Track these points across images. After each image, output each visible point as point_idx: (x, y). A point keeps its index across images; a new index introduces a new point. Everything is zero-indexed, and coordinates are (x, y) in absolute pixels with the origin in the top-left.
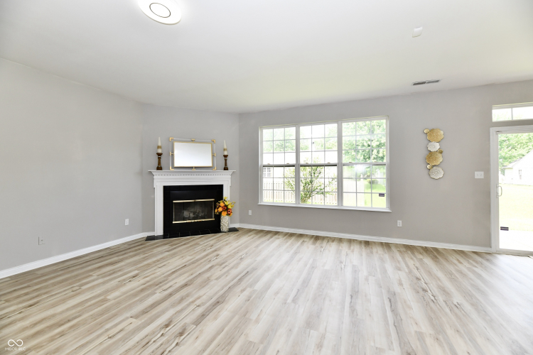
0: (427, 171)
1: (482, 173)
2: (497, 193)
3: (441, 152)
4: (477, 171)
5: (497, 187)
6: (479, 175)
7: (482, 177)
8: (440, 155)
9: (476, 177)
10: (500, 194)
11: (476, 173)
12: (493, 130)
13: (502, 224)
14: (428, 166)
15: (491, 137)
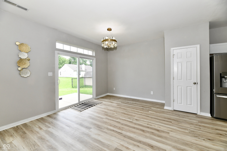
0: (18, 72)
1: (52, 73)
2: (58, 83)
3: (29, 60)
4: (49, 72)
5: (58, 80)
6: (50, 74)
7: (52, 75)
8: (28, 62)
9: (49, 75)
10: (59, 83)
11: (49, 73)
12: (56, 52)
13: (60, 97)
14: (19, 69)
15: (56, 55)
